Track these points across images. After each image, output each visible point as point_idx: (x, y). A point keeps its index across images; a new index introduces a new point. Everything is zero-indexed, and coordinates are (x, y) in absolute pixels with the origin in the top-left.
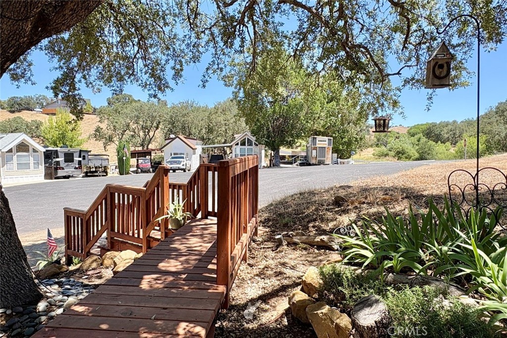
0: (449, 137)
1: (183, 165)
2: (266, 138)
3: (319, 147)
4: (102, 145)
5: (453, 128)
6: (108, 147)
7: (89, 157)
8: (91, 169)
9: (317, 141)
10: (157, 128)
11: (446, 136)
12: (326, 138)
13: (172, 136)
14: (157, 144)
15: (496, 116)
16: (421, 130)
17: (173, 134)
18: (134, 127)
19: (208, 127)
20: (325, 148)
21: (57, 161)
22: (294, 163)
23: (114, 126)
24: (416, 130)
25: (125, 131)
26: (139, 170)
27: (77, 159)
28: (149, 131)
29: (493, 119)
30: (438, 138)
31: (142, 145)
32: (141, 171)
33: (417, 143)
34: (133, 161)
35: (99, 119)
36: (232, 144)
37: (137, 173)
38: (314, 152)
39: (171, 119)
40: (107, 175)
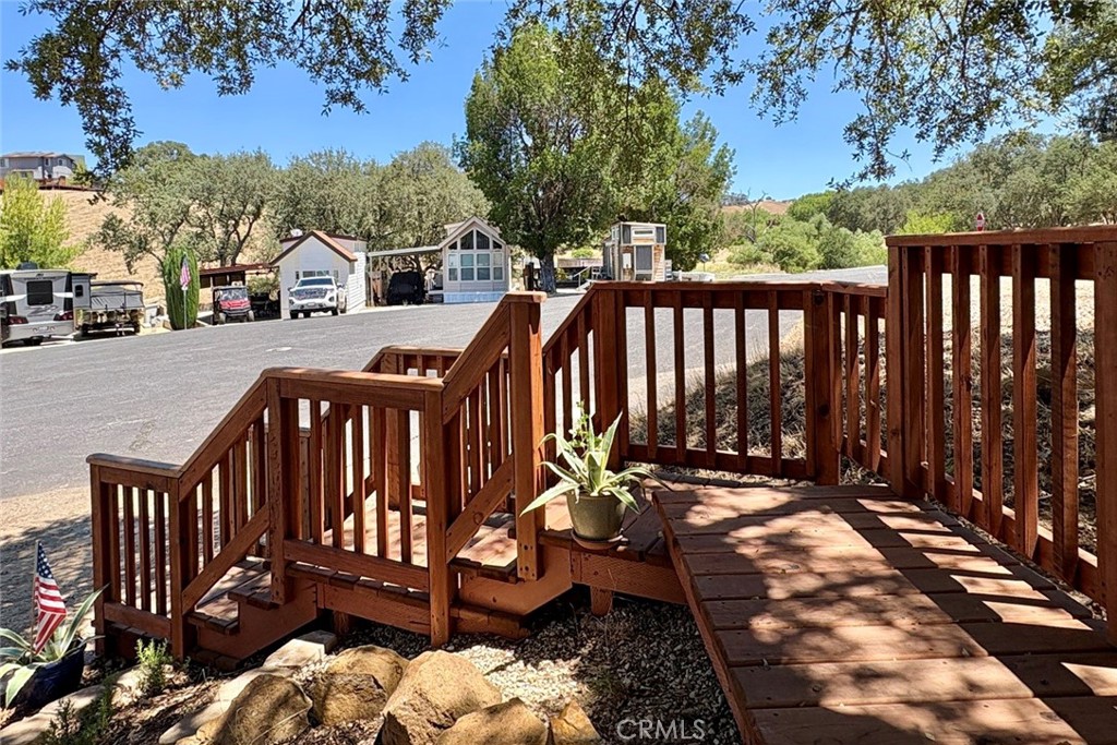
0: (875, 219)
1: (331, 299)
2: (524, 229)
3: (638, 247)
4: (123, 258)
5: (882, 200)
6: (136, 265)
7: (92, 288)
8: (97, 318)
9: (633, 232)
10: (257, 215)
11: (870, 216)
12: (652, 226)
13: (296, 232)
14: (256, 252)
15: (976, 171)
16: (817, 206)
17: (298, 227)
18: (200, 214)
19: (381, 209)
20: (650, 247)
21: (8, 303)
22: (582, 283)
23: (151, 214)
24: (806, 205)
25: (179, 225)
26: (222, 316)
27: (60, 295)
28: (237, 223)
29: (971, 178)
30: (854, 223)
31: (221, 257)
32: (227, 317)
33: (816, 232)
34: (205, 295)
35: (114, 198)
36: (441, 245)
37: (215, 323)
38: (627, 258)
39: (292, 193)
40: (137, 330)
